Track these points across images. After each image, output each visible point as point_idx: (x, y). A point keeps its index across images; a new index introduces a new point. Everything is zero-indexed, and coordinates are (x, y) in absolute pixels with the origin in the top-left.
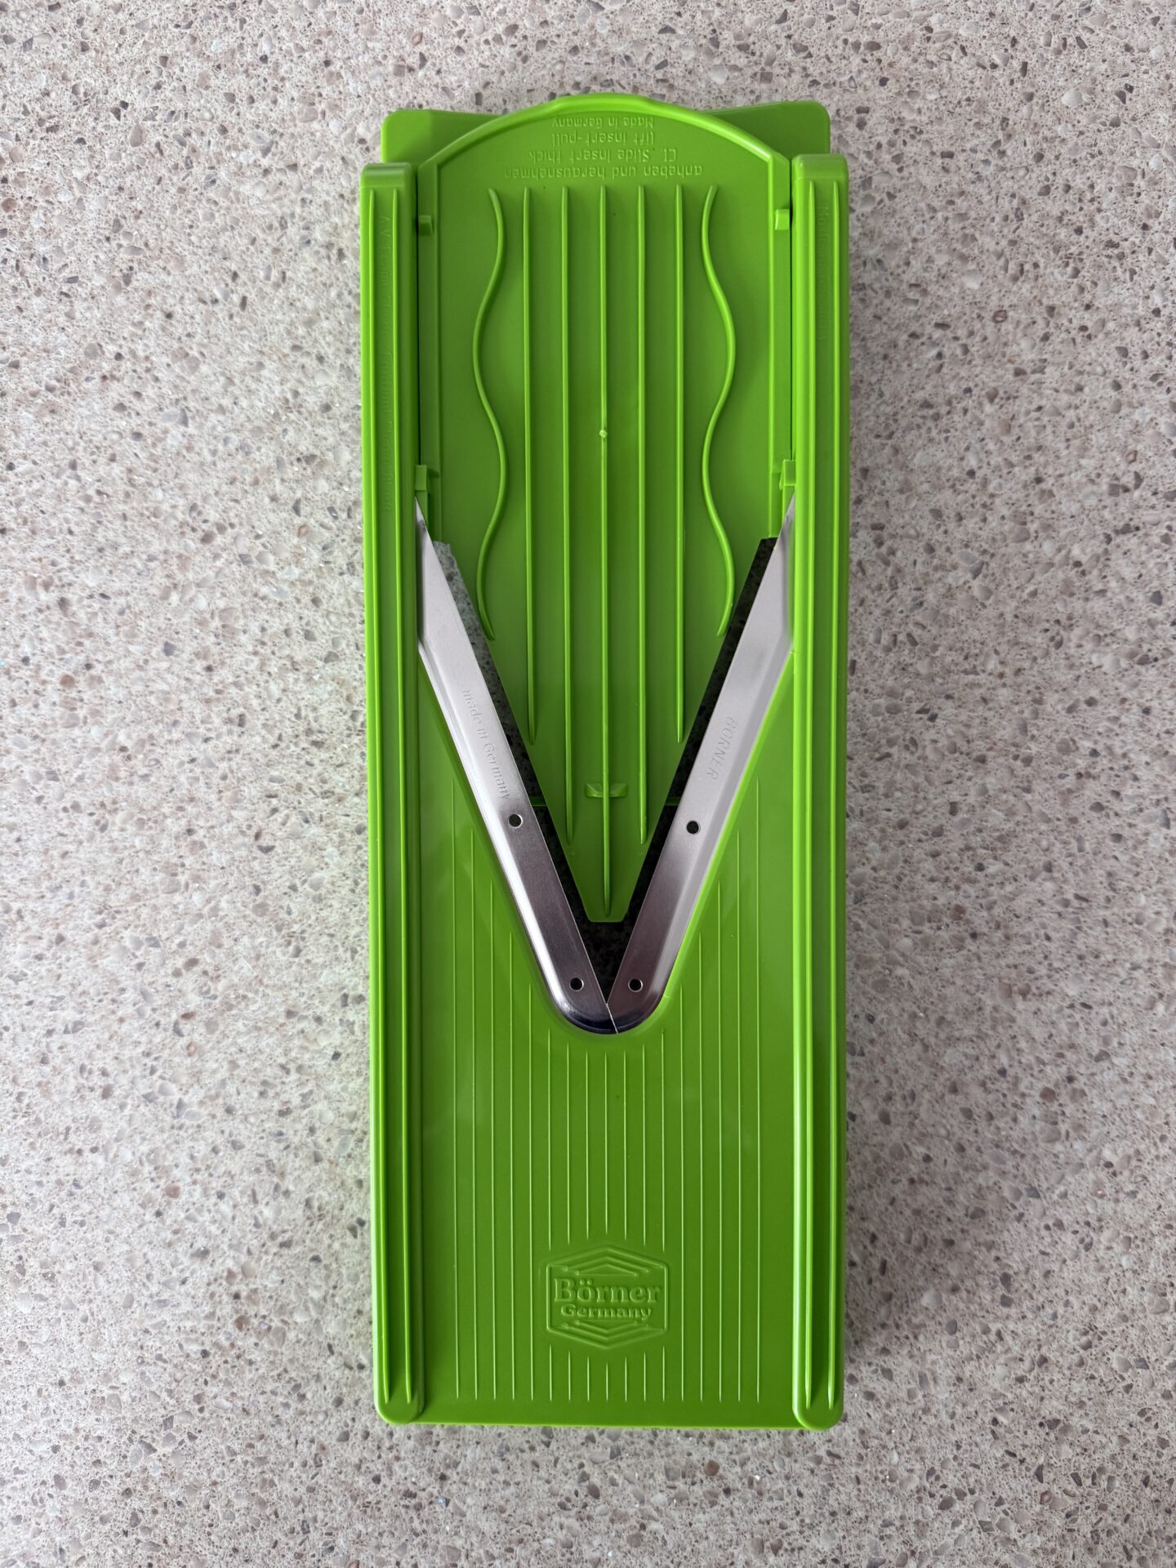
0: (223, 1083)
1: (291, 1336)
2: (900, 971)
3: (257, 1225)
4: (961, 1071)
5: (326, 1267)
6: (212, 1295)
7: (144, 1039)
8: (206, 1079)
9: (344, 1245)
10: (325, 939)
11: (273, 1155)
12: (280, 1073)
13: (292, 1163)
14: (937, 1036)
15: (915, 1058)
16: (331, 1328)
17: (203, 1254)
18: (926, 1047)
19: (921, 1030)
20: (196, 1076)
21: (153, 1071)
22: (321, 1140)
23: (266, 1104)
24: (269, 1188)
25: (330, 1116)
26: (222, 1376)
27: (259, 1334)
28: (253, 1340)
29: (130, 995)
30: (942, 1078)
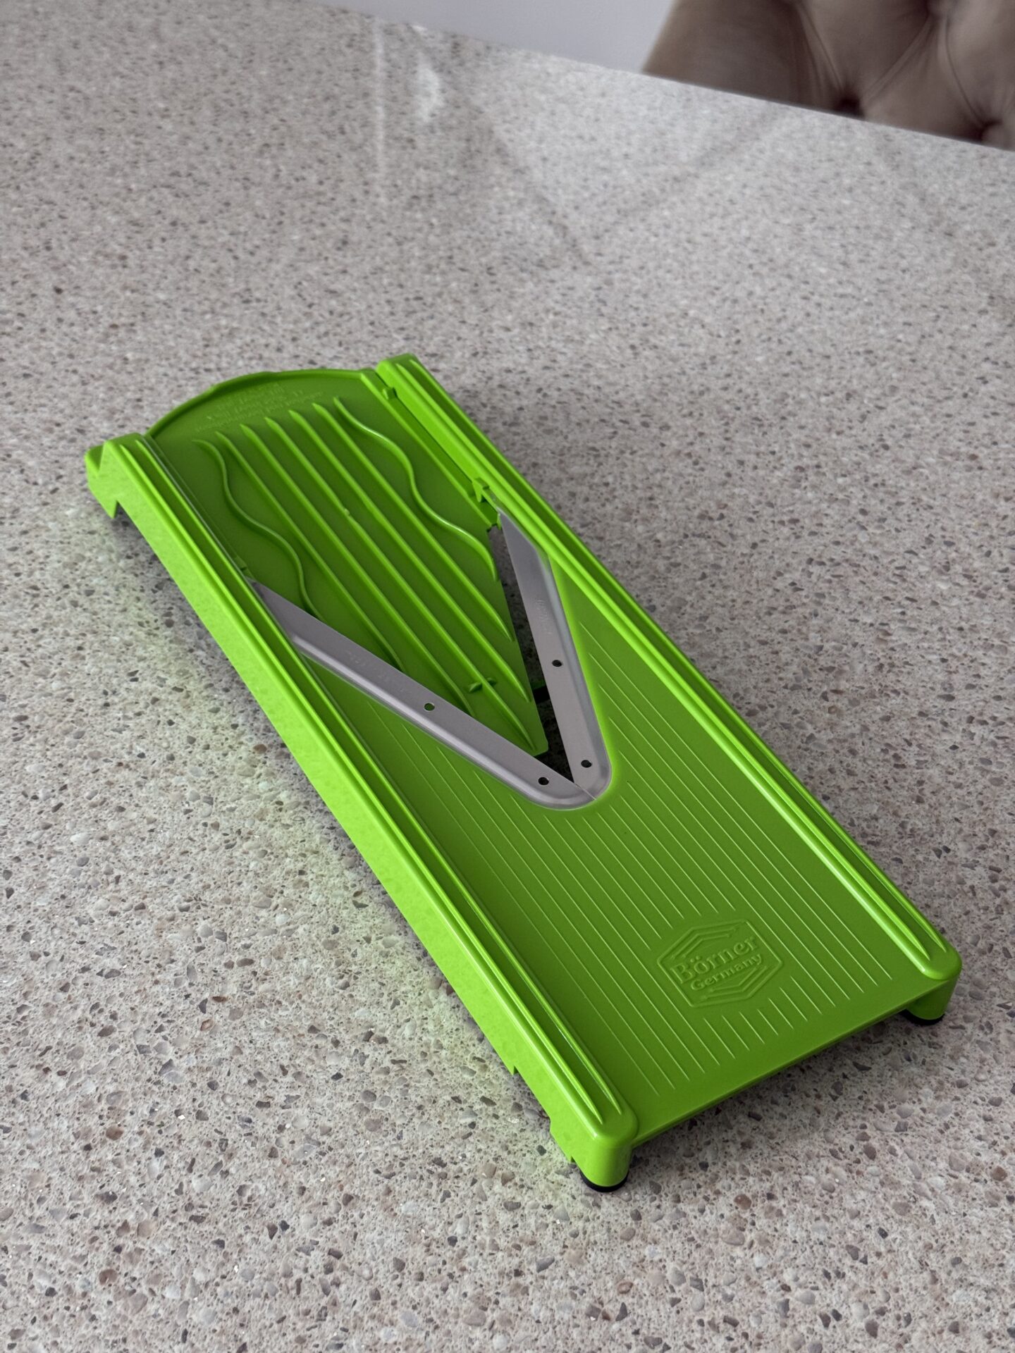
0: (220, 1062)
1: (151, 1308)
2: (925, 1203)
3: (179, 1191)
4: (965, 1315)
5: (226, 1254)
6: (94, 1239)
7: (168, 1003)
8: (206, 1054)
9: (256, 1240)
10: (375, 985)
11: (231, 1136)
12: (277, 1071)
13: (246, 1149)
14: (949, 1273)
15: (920, 1285)
16: (197, 1315)
17: (109, 1198)
18: (935, 1280)
19: (934, 1260)
20: (198, 1048)
21: (160, 1029)
22: (285, 1141)
23: (250, 1091)
24: (210, 1163)
25: (305, 1122)
26: (54, 1321)
27: (119, 1294)
28: (110, 1298)
29: (178, 967)
30: (945, 1314)
